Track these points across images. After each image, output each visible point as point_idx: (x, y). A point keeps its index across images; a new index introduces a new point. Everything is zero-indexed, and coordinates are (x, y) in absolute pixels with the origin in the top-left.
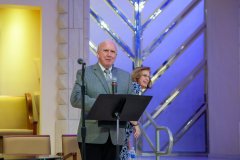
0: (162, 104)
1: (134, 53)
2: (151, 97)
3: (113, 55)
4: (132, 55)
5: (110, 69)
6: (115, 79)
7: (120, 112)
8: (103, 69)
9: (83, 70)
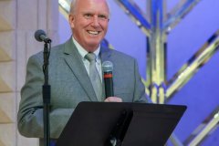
0: (207, 121)
1: (149, 20)
2: (184, 108)
3: (103, 23)
4: (144, 24)
5: (97, 52)
6: (109, 65)
7: (121, 138)
8: (83, 52)
9: (46, 53)
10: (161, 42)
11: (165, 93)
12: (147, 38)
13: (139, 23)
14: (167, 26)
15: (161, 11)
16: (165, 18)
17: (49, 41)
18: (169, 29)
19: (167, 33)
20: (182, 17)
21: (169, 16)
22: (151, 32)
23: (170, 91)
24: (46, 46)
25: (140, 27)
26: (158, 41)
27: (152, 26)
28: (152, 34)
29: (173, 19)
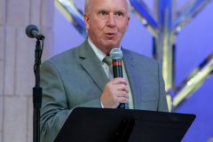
10: (169, 42)
11: (172, 100)
12: (154, 39)
13: (144, 22)
14: (177, 25)
15: (170, 10)
16: (174, 17)
17: (41, 38)
18: (179, 29)
19: (176, 34)
20: (194, 16)
21: (179, 14)
22: (158, 31)
23: (178, 99)
24: (38, 43)
25: (146, 26)
26: (165, 41)
27: (160, 26)
28: (159, 35)
29: (183, 18)
